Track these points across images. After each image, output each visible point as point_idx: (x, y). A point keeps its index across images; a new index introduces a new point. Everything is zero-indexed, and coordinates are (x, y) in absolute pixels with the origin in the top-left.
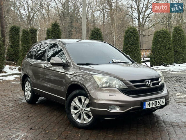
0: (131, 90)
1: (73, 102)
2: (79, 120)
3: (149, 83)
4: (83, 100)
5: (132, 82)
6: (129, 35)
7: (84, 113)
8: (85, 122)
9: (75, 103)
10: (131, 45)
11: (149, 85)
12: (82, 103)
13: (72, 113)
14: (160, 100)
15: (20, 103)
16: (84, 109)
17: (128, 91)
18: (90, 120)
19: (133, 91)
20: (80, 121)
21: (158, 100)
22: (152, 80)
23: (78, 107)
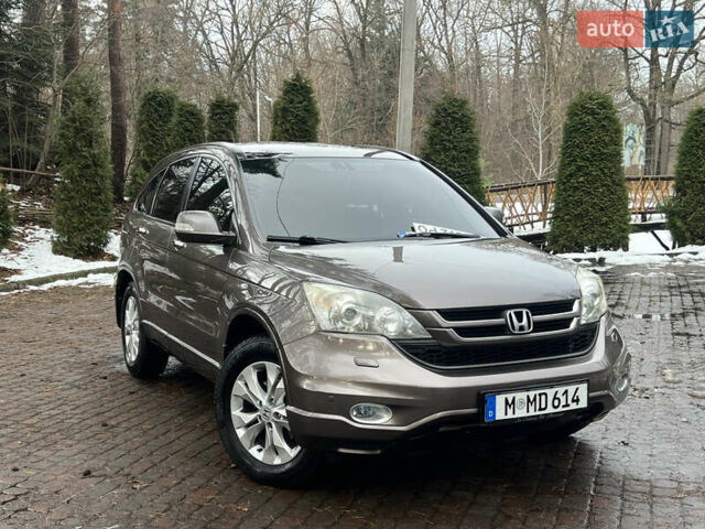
0: (445, 347)
1: (239, 383)
2: (260, 450)
3: (520, 320)
4: (272, 378)
5: (449, 314)
6: (583, 124)
7: (273, 424)
8: (277, 461)
9: (246, 384)
10: (588, 164)
11: (521, 328)
12: (269, 389)
13: (235, 423)
14: (561, 390)
15: (107, 373)
16: (275, 410)
17: (429, 351)
18: (293, 453)
19: (450, 348)
20: (259, 456)
21: (554, 390)
22: (536, 308)
23: (256, 404)
